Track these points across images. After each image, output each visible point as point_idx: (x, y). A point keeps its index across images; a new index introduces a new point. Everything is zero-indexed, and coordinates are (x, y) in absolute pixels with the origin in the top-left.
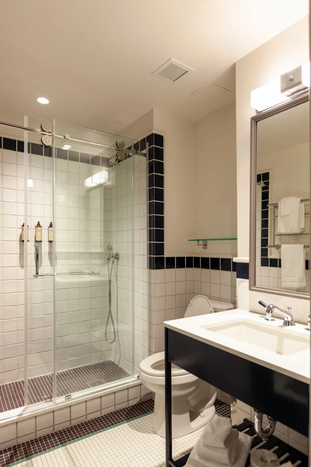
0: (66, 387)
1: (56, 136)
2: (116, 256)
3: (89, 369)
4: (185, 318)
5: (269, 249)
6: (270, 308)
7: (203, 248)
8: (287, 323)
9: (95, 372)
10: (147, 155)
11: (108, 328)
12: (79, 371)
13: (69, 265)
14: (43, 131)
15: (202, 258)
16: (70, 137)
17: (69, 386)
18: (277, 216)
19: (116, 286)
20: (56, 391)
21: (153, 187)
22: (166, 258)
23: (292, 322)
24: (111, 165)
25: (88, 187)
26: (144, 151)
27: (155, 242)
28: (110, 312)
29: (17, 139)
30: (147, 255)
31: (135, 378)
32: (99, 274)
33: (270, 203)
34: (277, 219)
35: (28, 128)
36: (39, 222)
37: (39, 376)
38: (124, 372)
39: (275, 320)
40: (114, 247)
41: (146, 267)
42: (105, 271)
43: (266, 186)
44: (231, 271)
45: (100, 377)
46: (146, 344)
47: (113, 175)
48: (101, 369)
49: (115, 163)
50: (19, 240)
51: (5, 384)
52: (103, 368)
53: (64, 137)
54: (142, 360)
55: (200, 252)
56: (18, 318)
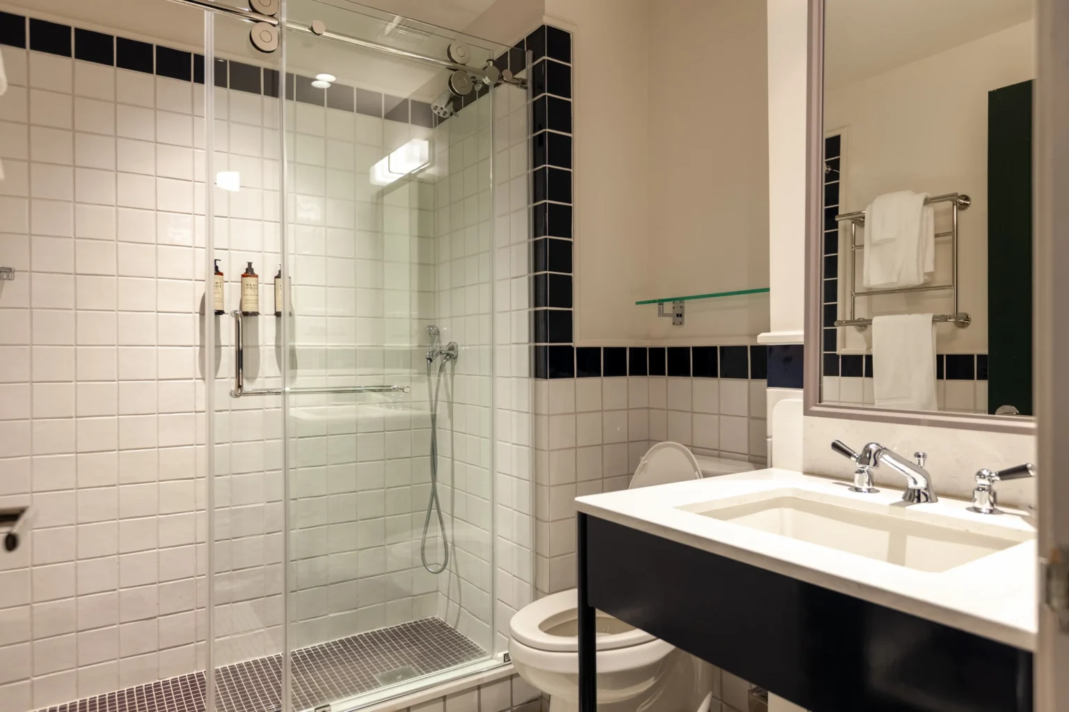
0: (318, 687)
1: (289, 25)
2: (450, 352)
3: (380, 640)
4: (631, 488)
5: (839, 329)
6: (870, 453)
7: (674, 324)
8: (914, 496)
9: (394, 647)
10: (529, 84)
11: (428, 535)
12: (355, 646)
13: (330, 376)
14: (254, 11)
15: (671, 350)
16: (327, 31)
17: (327, 683)
18: (862, 246)
19: (449, 428)
20: (290, 689)
21: (545, 166)
22: (578, 349)
23: (929, 491)
24: (435, 114)
25: (378, 186)
26: (522, 75)
27: (549, 308)
28: (434, 494)
29: (192, 49)
30: (530, 341)
31: (497, 659)
32: (403, 389)
33: (841, 212)
34: (862, 254)
35: (214, 3)
36: (250, 264)
37: (250, 660)
38: (469, 647)
39: (878, 491)
40: (444, 329)
41: (527, 375)
42: (421, 391)
43: (831, 171)
44: (747, 378)
45: (407, 660)
46: (527, 574)
47: (442, 149)
48: (410, 640)
49: (445, 109)
50: (198, 311)
51: (161, 681)
52: (416, 638)
53: (312, 29)
54: (514, 613)
55: (666, 335)
56: (197, 511)
